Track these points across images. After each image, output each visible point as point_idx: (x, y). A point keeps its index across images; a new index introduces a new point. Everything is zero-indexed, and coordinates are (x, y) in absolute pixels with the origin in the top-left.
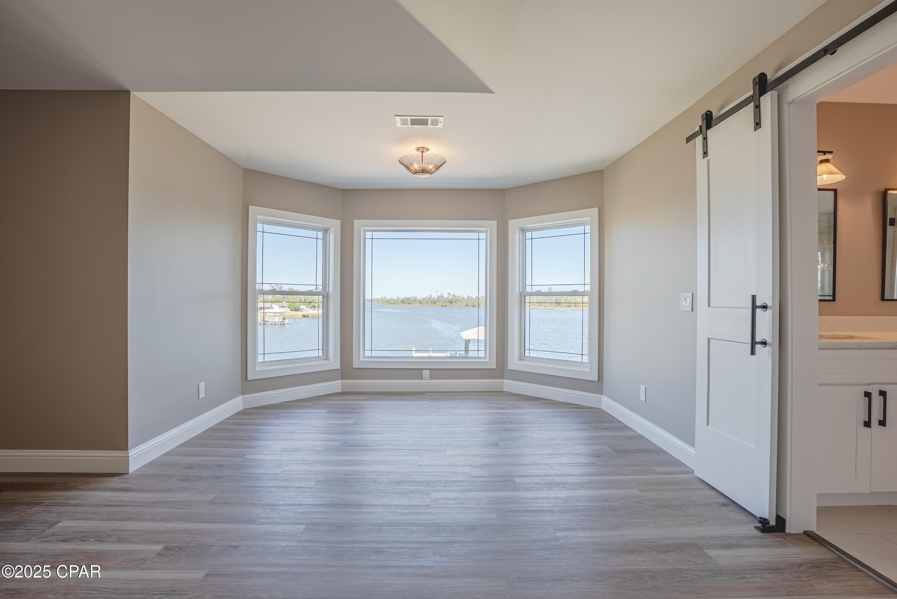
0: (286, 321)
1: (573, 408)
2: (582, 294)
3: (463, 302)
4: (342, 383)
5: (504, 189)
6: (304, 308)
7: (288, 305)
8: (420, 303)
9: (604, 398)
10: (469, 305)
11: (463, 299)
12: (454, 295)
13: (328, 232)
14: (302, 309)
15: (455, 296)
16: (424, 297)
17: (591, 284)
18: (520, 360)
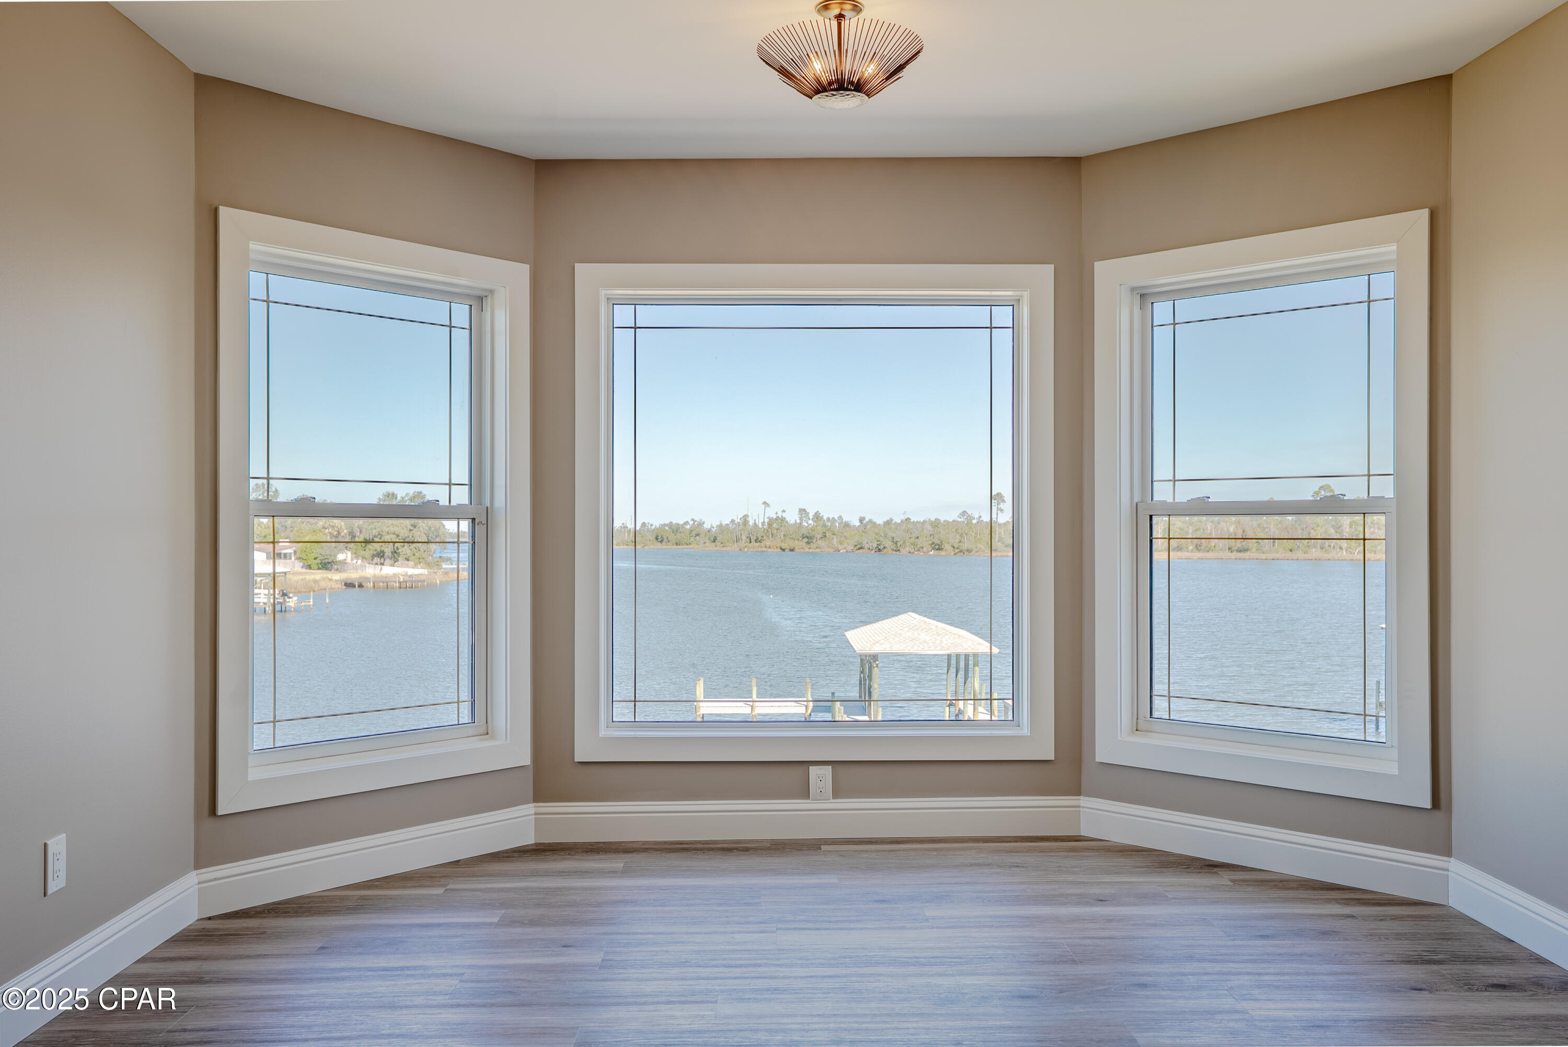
0: (292, 602)
1: (1347, 902)
2: (1363, 509)
3: (845, 537)
4: (536, 814)
5: (1081, 157)
6: (349, 560)
7: (295, 552)
8: (714, 541)
9: (1456, 867)
10: (866, 546)
11: (848, 529)
12: (817, 517)
13: (487, 304)
14: (340, 562)
15: (823, 518)
16: (724, 523)
17: (1399, 475)
18: (1137, 730)
